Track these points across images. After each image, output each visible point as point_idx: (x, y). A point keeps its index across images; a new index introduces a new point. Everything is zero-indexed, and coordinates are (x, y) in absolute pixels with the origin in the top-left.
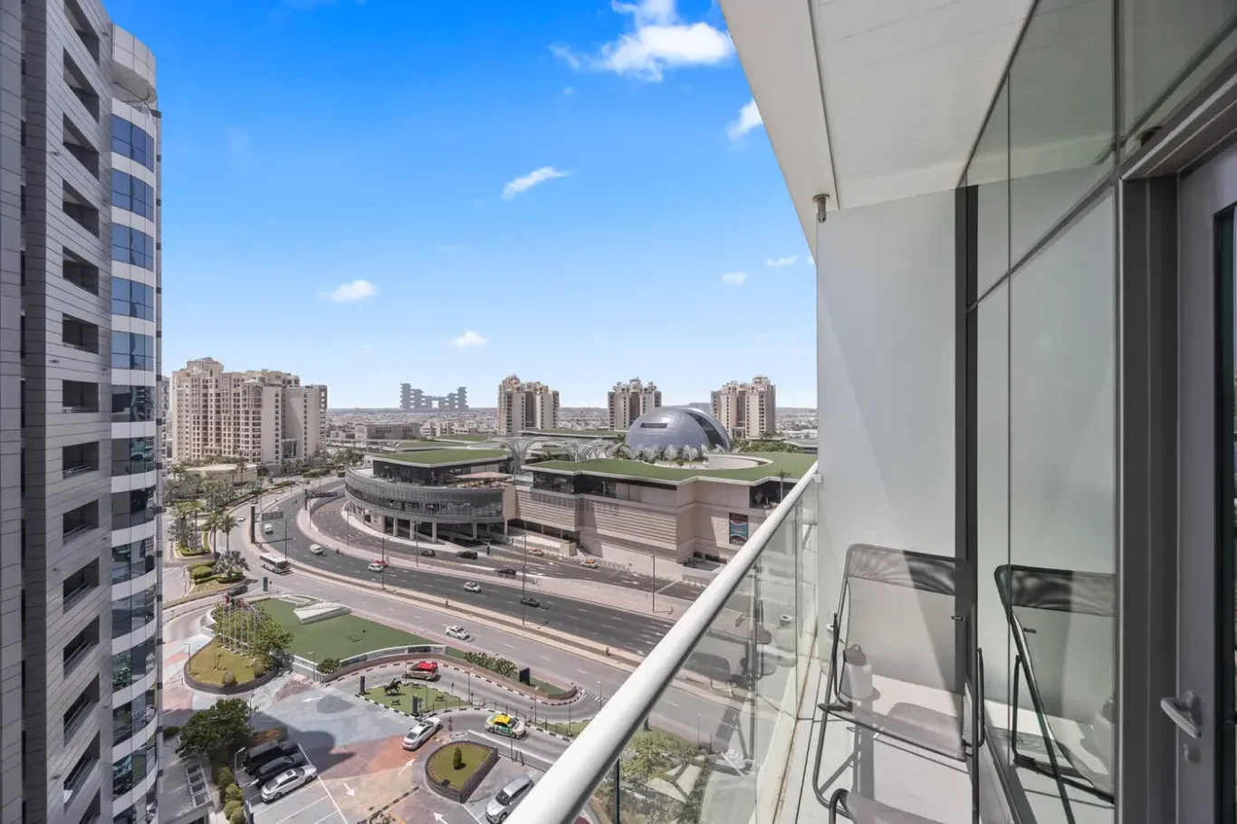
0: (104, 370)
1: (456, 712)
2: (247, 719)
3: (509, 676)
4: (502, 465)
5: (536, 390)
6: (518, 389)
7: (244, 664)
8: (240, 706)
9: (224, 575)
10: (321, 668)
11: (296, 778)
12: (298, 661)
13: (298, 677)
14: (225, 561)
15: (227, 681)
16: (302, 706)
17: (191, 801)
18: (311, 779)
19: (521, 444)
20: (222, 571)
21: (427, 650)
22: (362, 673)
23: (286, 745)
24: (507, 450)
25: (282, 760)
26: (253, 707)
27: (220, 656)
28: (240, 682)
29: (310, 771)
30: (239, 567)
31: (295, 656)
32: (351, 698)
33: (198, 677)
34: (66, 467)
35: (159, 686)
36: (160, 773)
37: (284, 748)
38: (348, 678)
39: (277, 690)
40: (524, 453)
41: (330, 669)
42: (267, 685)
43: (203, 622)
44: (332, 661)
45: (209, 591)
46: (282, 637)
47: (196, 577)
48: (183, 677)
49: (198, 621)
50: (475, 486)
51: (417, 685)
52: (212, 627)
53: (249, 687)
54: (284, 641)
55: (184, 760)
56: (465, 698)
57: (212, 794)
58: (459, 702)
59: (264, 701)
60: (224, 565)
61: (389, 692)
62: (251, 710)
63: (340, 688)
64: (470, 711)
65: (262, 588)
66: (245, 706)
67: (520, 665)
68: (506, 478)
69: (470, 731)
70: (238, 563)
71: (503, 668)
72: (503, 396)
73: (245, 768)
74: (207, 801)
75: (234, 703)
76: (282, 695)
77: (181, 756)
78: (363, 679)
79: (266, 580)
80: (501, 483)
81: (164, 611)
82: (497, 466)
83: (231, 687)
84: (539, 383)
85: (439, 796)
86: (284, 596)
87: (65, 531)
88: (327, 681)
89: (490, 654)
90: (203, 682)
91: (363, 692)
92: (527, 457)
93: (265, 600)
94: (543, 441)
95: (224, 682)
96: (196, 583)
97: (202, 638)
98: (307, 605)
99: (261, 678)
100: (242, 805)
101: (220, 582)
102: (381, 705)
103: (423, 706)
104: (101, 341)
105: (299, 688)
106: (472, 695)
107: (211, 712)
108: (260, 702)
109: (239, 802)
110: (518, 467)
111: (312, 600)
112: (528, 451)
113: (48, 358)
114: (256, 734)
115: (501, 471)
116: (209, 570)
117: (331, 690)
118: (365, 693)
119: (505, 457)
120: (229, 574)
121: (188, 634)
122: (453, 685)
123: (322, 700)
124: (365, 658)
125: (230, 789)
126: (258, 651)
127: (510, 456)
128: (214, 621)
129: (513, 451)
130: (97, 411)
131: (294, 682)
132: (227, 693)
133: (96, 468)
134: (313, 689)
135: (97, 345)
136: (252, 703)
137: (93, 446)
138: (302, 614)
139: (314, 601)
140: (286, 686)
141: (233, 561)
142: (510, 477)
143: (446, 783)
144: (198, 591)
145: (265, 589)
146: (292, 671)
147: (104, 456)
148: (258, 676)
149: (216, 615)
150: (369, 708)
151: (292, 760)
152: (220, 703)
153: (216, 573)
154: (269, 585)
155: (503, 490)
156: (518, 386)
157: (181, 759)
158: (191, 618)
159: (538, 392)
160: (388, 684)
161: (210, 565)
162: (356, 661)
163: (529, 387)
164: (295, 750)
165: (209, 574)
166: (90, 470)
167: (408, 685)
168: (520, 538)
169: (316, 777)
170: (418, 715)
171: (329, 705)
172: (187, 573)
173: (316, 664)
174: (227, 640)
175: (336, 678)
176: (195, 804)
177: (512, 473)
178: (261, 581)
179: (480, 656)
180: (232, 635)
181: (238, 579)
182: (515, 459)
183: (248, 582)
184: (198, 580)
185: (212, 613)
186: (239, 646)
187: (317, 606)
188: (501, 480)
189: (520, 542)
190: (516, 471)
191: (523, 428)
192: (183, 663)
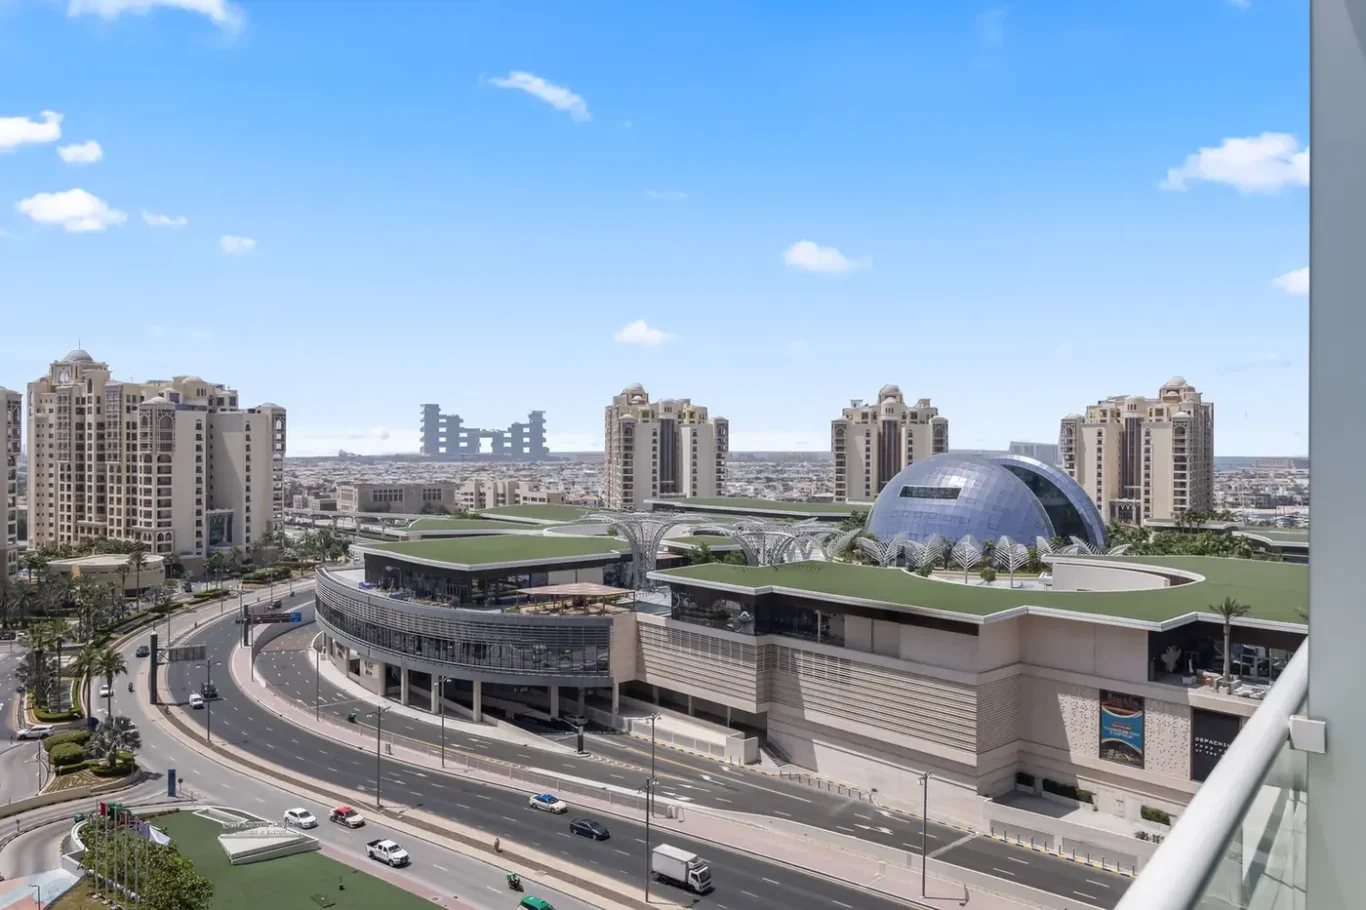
4: (610, 568)
5: (680, 416)
6: (645, 414)
9: (102, 762)
14: (106, 734)
19: (648, 526)
20: (100, 755)
24: (621, 538)
30: (127, 747)
40: (656, 546)
43: (66, 846)
45: (83, 788)
46: (195, 887)
47: (58, 762)
49: (59, 841)
50: (555, 610)
52: (79, 856)
54: (198, 896)
60: (102, 742)
65: (166, 790)
68: (618, 597)
70: (127, 740)
72: (614, 428)
79: (172, 774)
80: (607, 607)
82: (599, 572)
84: (688, 401)
86: (204, 808)
92: (661, 555)
93: (170, 812)
94: (689, 522)
96: (58, 774)
97: (62, 875)
98: (242, 828)
101: (98, 774)
110: (642, 576)
111: (251, 819)
112: (663, 542)
115: (608, 581)
116: (78, 749)
119: (616, 553)
120: (112, 759)
121: (41, 867)
127: (627, 550)
128: (82, 846)
129: (634, 542)
138: (233, 845)
139: (254, 822)
141: (119, 736)
142: (627, 595)
144: (61, 786)
145: (172, 793)
149: (86, 835)
153: (91, 757)
154: (177, 783)
155: (610, 622)
156: (646, 407)
158: (48, 838)
159: (686, 421)
161: (81, 741)
163: (668, 409)
165: (78, 758)
168: (642, 721)
172: (44, 752)
174: (102, 884)
177: (631, 587)
178: (166, 777)
180: (111, 874)
181: (126, 771)
182: (636, 558)
183: (145, 776)
184: (61, 767)
185: (80, 832)
186: (121, 897)
187: (260, 830)
188: (607, 600)
189: (643, 729)
190: (637, 583)
191: (654, 494)
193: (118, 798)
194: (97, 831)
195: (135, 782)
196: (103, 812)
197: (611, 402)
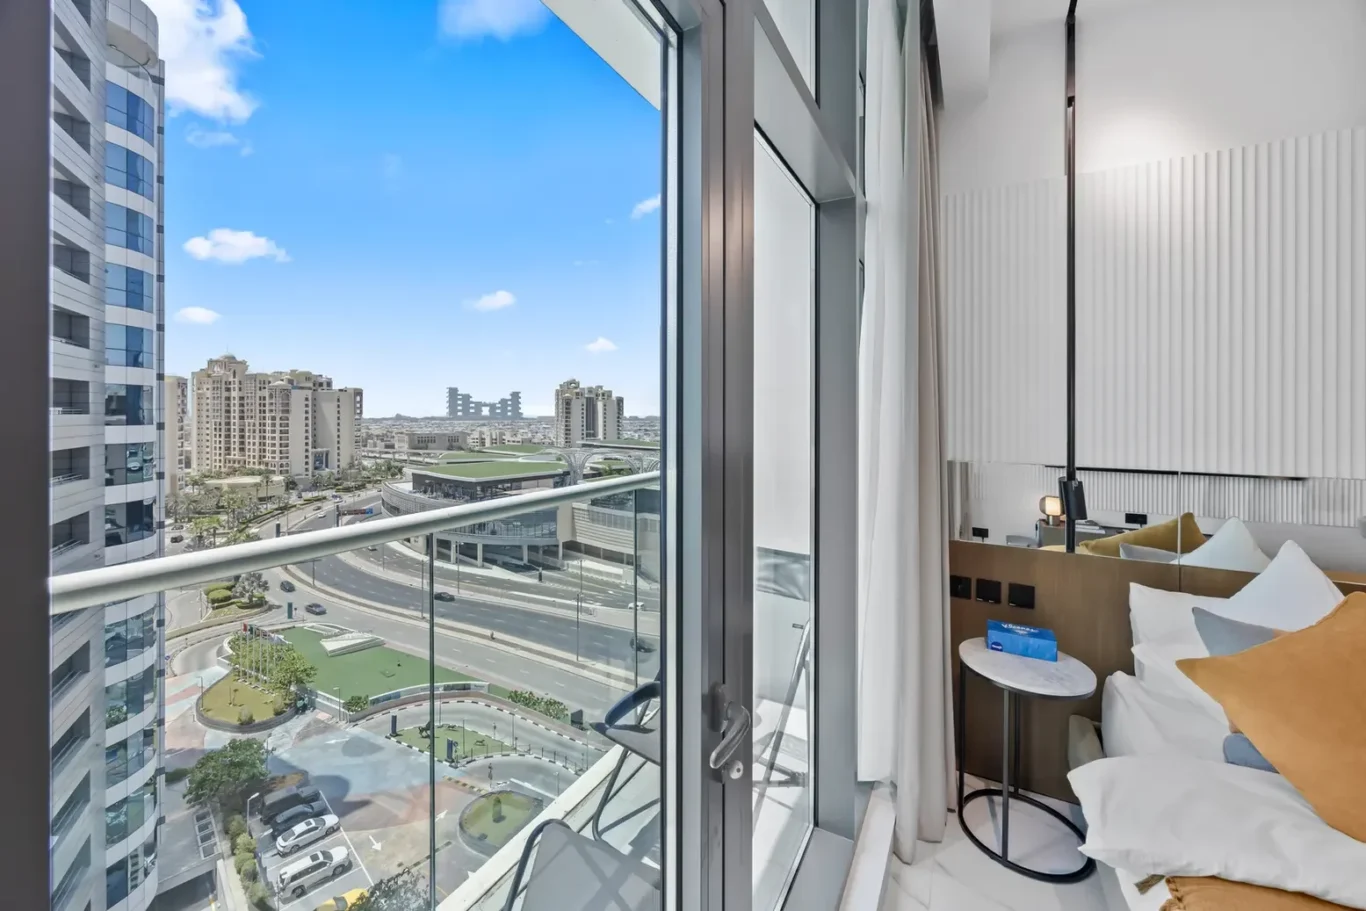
0: (96, 366)
1: (497, 757)
2: (263, 762)
3: (558, 718)
4: (557, 479)
5: (597, 395)
6: (577, 394)
7: (263, 700)
8: (255, 746)
9: (245, 600)
10: (348, 705)
11: (316, 828)
12: (322, 697)
13: (322, 716)
14: (246, 583)
15: (244, 718)
16: (326, 748)
17: (199, 852)
18: (333, 830)
19: (579, 455)
20: (242, 595)
21: (465, 688)
22: (394, 712)
23: (306, 792)
24: (563, 463)
25: (300, 808)
26: (270, 748)
27: (236, 691)
28: (257, 720)
29: (331, 820)
30: (260, 590)
31: (319, 692)
32: (381, 740)
33: (210, 714)
35: (161, 722)
36: (161, 821)
37: (303, 795)
38: (379, 717)
39: (298, 730)
40: (582, 466)
41: (357, 708)
42: (288, 724)
43: (220, 652)
44: (360, 698)
45: (231, 617)
46: (306, 670)
47: (214, 601)
48: (195, 714)
49: (214, 651)
51: (453, 727)
52: (228, 658)
53: (266, 726)
54: (308, 675)
55: (193, 806)
56: (508, 742)
57: (222, 845)
58: (501, 747)
59: (283, 743)
60: (244, 588)
61: (424, 734)
62: (267, 752)
63: (369, 728)
64: (514, 756)
65: (286, 615)
66: (261, 746)
67: (573, 707)
69: (512, 780)
70: (260, 586)
71: (552, 709)
72: (560, 402)
73: (260, 817)
74: (216, 853)
75: (249, 744)
76: (304, 736)
77: (189, 802)
78: (394, 719)
79: (290, 605)
81: (167, 643)
82: (551, 481)
83: (247, 725)
84: (601, 387)
85: (475, 852)
86: (311, 625)
88: (354, 721)
89: (538, 693)
90: (216, 718)
91: (395, 733)
92: (587, 471)
93: (289, 628)
94: (602, 453)
95: (239, 720)
96: (214, 608)
97: (218, 670)
98: (336, 635)
99: (280, 716)
100: (255, 857)
101: (240, 607)
102: (416, 749)
103: (459, 751)
104: (92, 334)
105: (324, 728)
106: (516, 739)
107: (222, 752)
108: (280, 743)
109: (252, 855)
111: (342, 629)
112: (587, 464)
114: (273, 779)
115: (555, 487)
116: (228, 593)
117: (357, 730)
118: (397, 735)
119: (560, 471)
120: (250, 598)
121: (203, 666)
122: (495, 727)
123: (347, 742)
124: (397, 696)
125: (242, 839)
126: (279, 685)
127: (566, 469)
128: (231, 652)
129: (570, 465)
130: (87, 412)
131: (317, 721)
132: (243, 732)
133: (85, 476)
134: (338, 729)
135: (87, 338)
136: (269, 744)
137: (83, 453)
138: (330, 645)
139: (343, 632)
140: (309, 725)
141: (255, 584)
143: (483, 837)
144: (216, 616)
145: (290, 616)
146: (315, 708)
147: (96, 463)
148: (278, 713)
149: (233, 644)
150: (402, 752)
151: (312, 808)
152: (233, 741)
153: (235, 597)
154: (294, 612)
155: (557, 509)
156: (578, 390)
157: (189, 805)
158: (210, 646)
159: (600, 398)
160: (424, 725)
161: (229, 588)
162: (388, 698)
163: (590, 390)
164: (315, 797)
165: (228, 598)
166: (80, 478)
167: (442, 726)
168: (575, 563)
169: (338, 828)
170: (453, 761)
171: (354, 747)
172: (204, 596)
173: (342, 701)
174: (245, 674)
175: (363, 718)
176: (202, 855)
178: (286, 607)
179: (527, 695)
180: (251, 668)
181: (260, 604)
182: (572, 473)
183: (271, 608)
184: (216, 605)
185: (229, 643)
186: (257, 679)
187: (346, 636)
189: (574, 567)
191: (583, 438)
192: (195, 698)
193: (255, 621)
194: (241, 641)
195: (266, 611)
196: (245, 630)
197: (558, 388)
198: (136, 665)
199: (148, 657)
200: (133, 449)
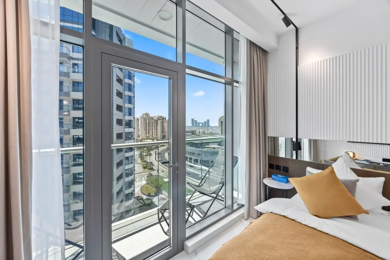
0: (124, 116)
4: (219, 143)
7: (152, 190)
9: (149, 168)
12: (163, 192)
13: (163, 196)
14: (149, 164)
20: (149, 167)
27: (147, 187)
33: (143, 191)
34: (117, 138)
35: (134, 191)
42: (157, 197)
43: (145, 178)
45: (146, 171)
47: (144, 167)
48: (140, 191)
49: (144, 178)
50: (210, 149)
52: (146, 180)
53: (154, 196)
54: (161, 186)
59: (156, 201)
65: (157, 172)
66: (152, 200)
68: (220, 148)
70: (152, 165)
72: (220, 122)
81: (135, 175)
82: (217, 143)
86: (162, 175)
87: (117, 152)
90: (144, 193)
93: (158, 175)
95: (148, 194)
96: (144, 169)
97: (144, 182)
98: (166, 178)
99: (156, 195)
101: (148, 169)
104: (123, 109)
105: (163, 199)
111: (168, 177)
113: (114, 114)
115: (218, 145)
116: (146, 166)
120: (150, 167)
121: (141, 181)
126: (155, 188)
128: (146, 179)
130: (122, 125)
132: (148, 196)
133: (122, 139)
134: (167, 200)
135: (122, 111)
136: (154, 200)
137: (122, 134)
138: (165, 180)
140: (160, 198)
144: (144, 170)
146: (162, 194)
147: (124, 136)
148: (156, 194)
152: (147, 198)
153: (147, 167)
155: (219, 151)
158: (142, 177)
161: (146, 165)
165: (146, 167)
172: (142, 166)
173: (168, 193)
174: (149, 184)
177: (222, 146)
178: (157, 170)
180: (150, 182)
181: (152, 169)
183: (154, 170)
186: (151, 186)
188: (218, 148)
190: (223, 146)
192: (140, 187)
193: (151, 173)
194: (148, 177)
196: (149, 174)
197: (219, 118)
198: (130, 178)
199: (132, 177)
200: (130, 133)
